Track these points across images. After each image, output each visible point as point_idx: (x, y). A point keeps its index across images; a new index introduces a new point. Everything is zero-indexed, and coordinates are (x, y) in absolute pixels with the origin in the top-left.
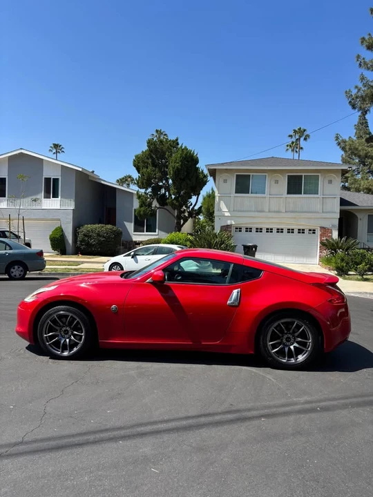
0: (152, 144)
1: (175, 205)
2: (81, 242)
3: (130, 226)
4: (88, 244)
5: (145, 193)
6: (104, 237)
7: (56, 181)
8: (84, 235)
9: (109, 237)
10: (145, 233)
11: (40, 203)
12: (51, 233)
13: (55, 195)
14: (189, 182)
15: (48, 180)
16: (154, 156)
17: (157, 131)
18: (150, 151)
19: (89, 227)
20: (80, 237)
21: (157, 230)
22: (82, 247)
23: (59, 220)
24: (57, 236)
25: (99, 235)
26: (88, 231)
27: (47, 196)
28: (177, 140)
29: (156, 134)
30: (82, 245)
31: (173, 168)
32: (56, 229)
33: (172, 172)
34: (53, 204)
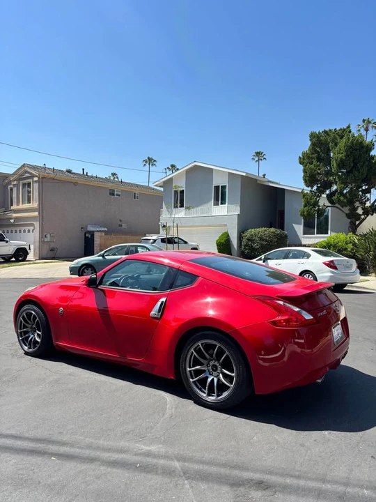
0: (314, 137)
1: (343, 201)
2: (245, 246)
3: (299, 229)
4: (252, 249)
5: (311, 191)
6: (266, 241)
7: (224, 187)
8: (247, 239)
9: (271, 241)
10: (316, 235)
11: (210, 211)
12: (218, 238)
13: (223, 202)
14: (357, 173)
15: (217, 188)
16: (318, 149)
17: (364, 121)
18: (313, 145)
19: (252, 231)
20: (244, 241)
21: (329, 232)
22: (246, 252)
23: (226, 225)
24: (222, 241)
25: (261, 239)
26: (252, 235)
27: (216, 204)
28: (349, 127)
29: (362, 124)
30: (247, 249)
31: (336, 160)
32: (223, 235)
33: (335, 165)
34: (221, 210)
